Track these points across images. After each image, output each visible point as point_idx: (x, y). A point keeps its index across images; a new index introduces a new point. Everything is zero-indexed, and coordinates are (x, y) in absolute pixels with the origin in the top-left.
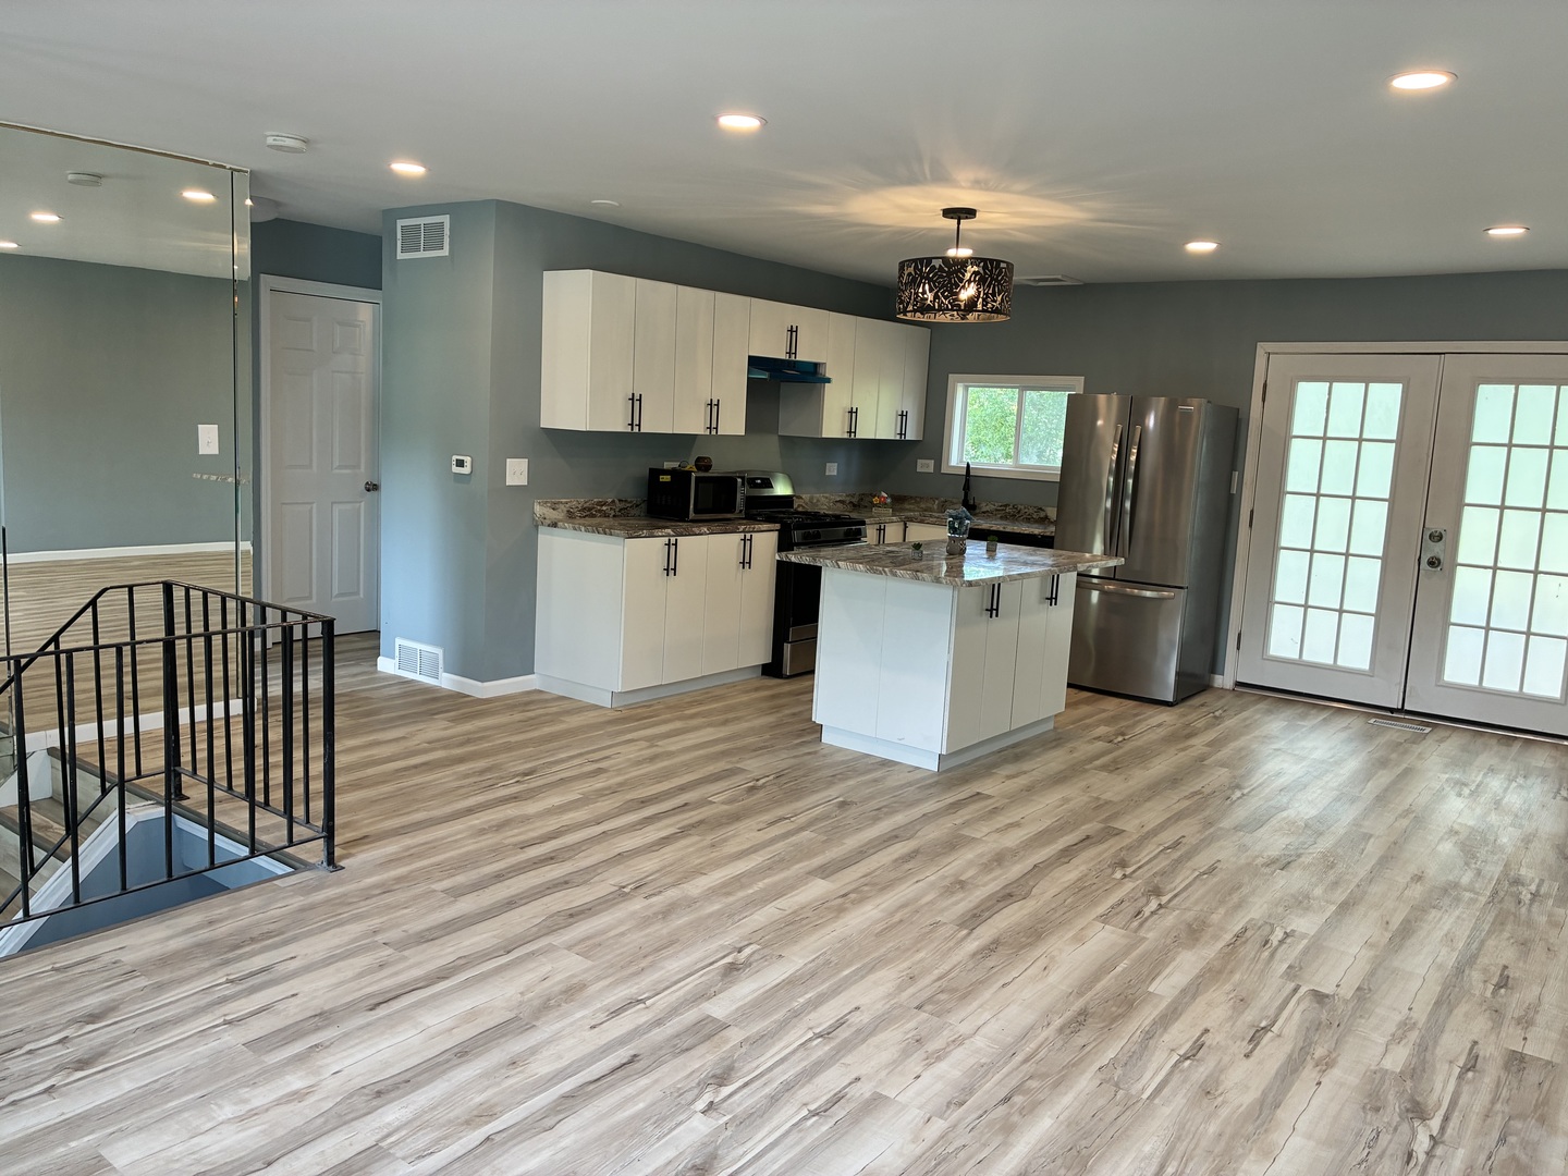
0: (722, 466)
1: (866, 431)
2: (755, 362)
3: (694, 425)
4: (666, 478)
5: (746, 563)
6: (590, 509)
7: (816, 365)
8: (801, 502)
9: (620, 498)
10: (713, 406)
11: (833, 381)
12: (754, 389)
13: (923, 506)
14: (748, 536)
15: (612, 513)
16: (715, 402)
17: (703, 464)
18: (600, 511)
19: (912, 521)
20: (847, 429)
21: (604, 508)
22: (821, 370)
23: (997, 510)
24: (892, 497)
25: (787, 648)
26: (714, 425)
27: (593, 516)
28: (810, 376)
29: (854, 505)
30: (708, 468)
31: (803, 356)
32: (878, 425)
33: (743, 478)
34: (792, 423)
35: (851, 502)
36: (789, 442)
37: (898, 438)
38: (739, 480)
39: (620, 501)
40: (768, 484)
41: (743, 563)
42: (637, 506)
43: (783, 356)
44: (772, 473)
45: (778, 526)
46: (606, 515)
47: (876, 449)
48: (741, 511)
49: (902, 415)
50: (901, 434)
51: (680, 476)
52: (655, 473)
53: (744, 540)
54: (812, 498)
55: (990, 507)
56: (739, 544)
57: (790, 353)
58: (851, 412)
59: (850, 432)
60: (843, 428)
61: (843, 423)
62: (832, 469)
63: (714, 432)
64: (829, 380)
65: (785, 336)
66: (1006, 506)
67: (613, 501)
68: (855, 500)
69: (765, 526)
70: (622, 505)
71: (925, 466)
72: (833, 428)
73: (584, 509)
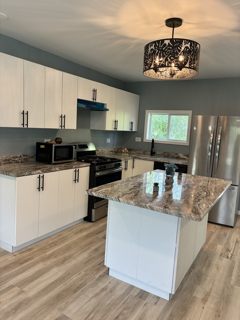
0: (66, 140)
1: (120, 129)
2: (79, 101)
3: (55, 125)
4: (43, 147)
5: (76, 180)
6: (8, 160)
7: (103, 105)
8: (98, 152)
9: (24, 154)
10: (63, 118)
11: (109, 110)
12: (80, 111)
13: (137, 152)
14: (77, 169)
15: (20, 161)
16: (63, 116)
17: (58, 141)
18: (14, 160)
19: (136, 158)
20: (114, 127)
21: (16, 159)
22: (105, 106)
23: (162, 154)
24: (128, 149)
25: (93, 211)
26: (63, 125)
27: (10, 163)
28: (101, 108)
29: (116, 152)
30: (60, 142)
31: (98, 101)
32: (124, 127)
33: (76, 146)
34: (95, 125)
35: (115, 151)
36: (94, 132)
37: (130, 130)
38: (74, 147)
39: (24, 156)
40: (86, 147)
41: (75, 180)
42: (32, 157)
43: (91, 100)
44: (88, 143)
45: (89, 164)
46: (17, 162)
47: (123, 134)
48: (75, 158)
49: (131, 123)
50: (131, 129)
51: (48, 146)
52: (38, 144)
53: (76, 171)
54: (102, 150)
55: (160, 153)
56: (73, 173)
57: (94, 99)
58: (115, 122)
59: (115, 128)
60: (113, 127)
61: (113, 125)
62: (109, 141)
63: (63, 128)
64: (108, 110)
65: (92, 92)
66: (165, 153)
67: (21, 156)
68: (116, 150)
69: (84, 165)
70: (25, 157)
71: (138, 139)
72: (109, 127)
73: (5, 160)
